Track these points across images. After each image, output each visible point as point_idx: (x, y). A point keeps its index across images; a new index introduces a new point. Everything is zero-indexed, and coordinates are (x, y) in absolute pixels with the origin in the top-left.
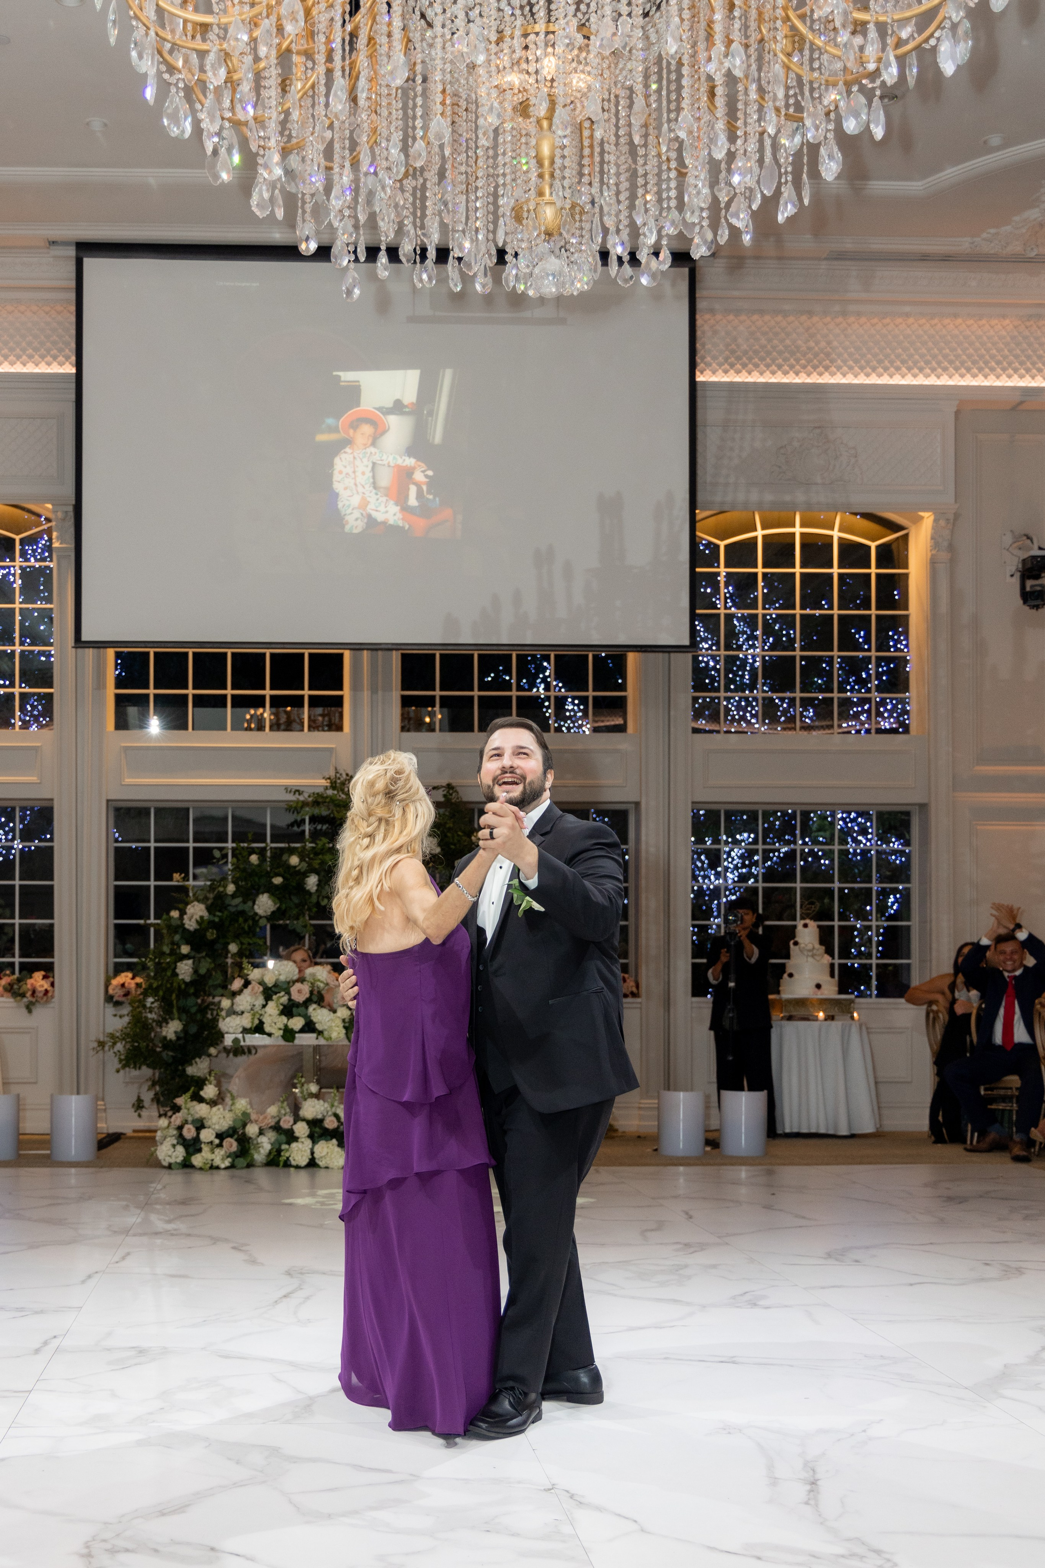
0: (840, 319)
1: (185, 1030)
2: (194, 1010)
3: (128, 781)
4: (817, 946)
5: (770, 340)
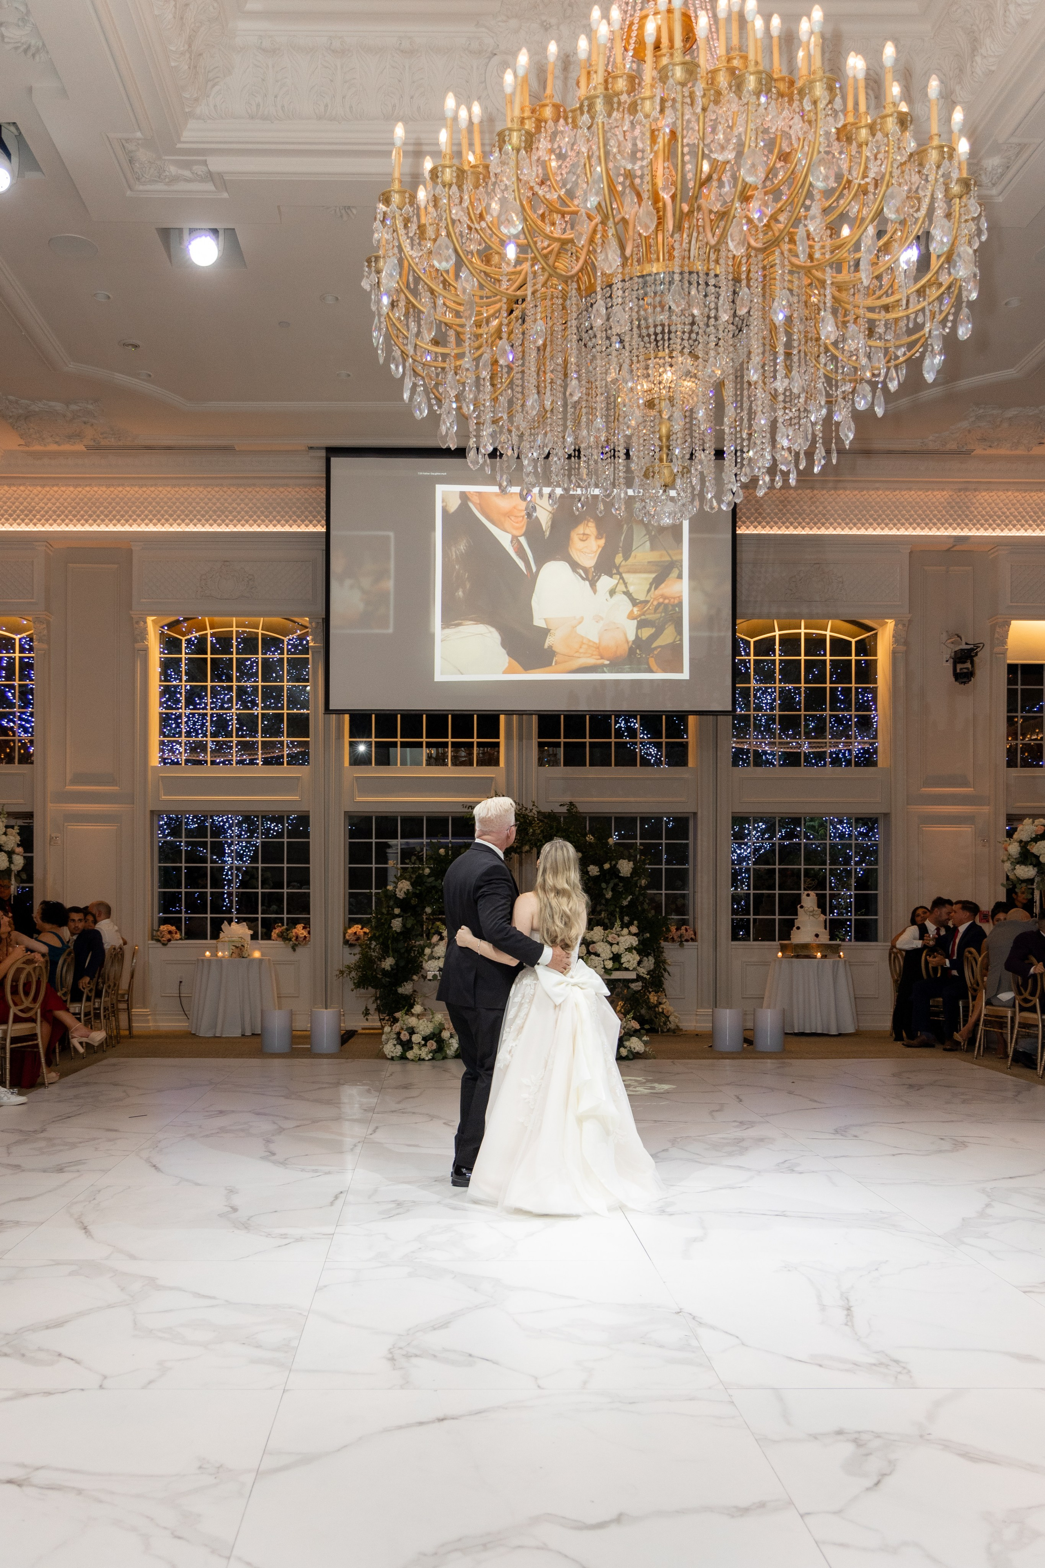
1: (397, 964)
2: (403, 951)
3: (359, 799)
4: (816, 909)
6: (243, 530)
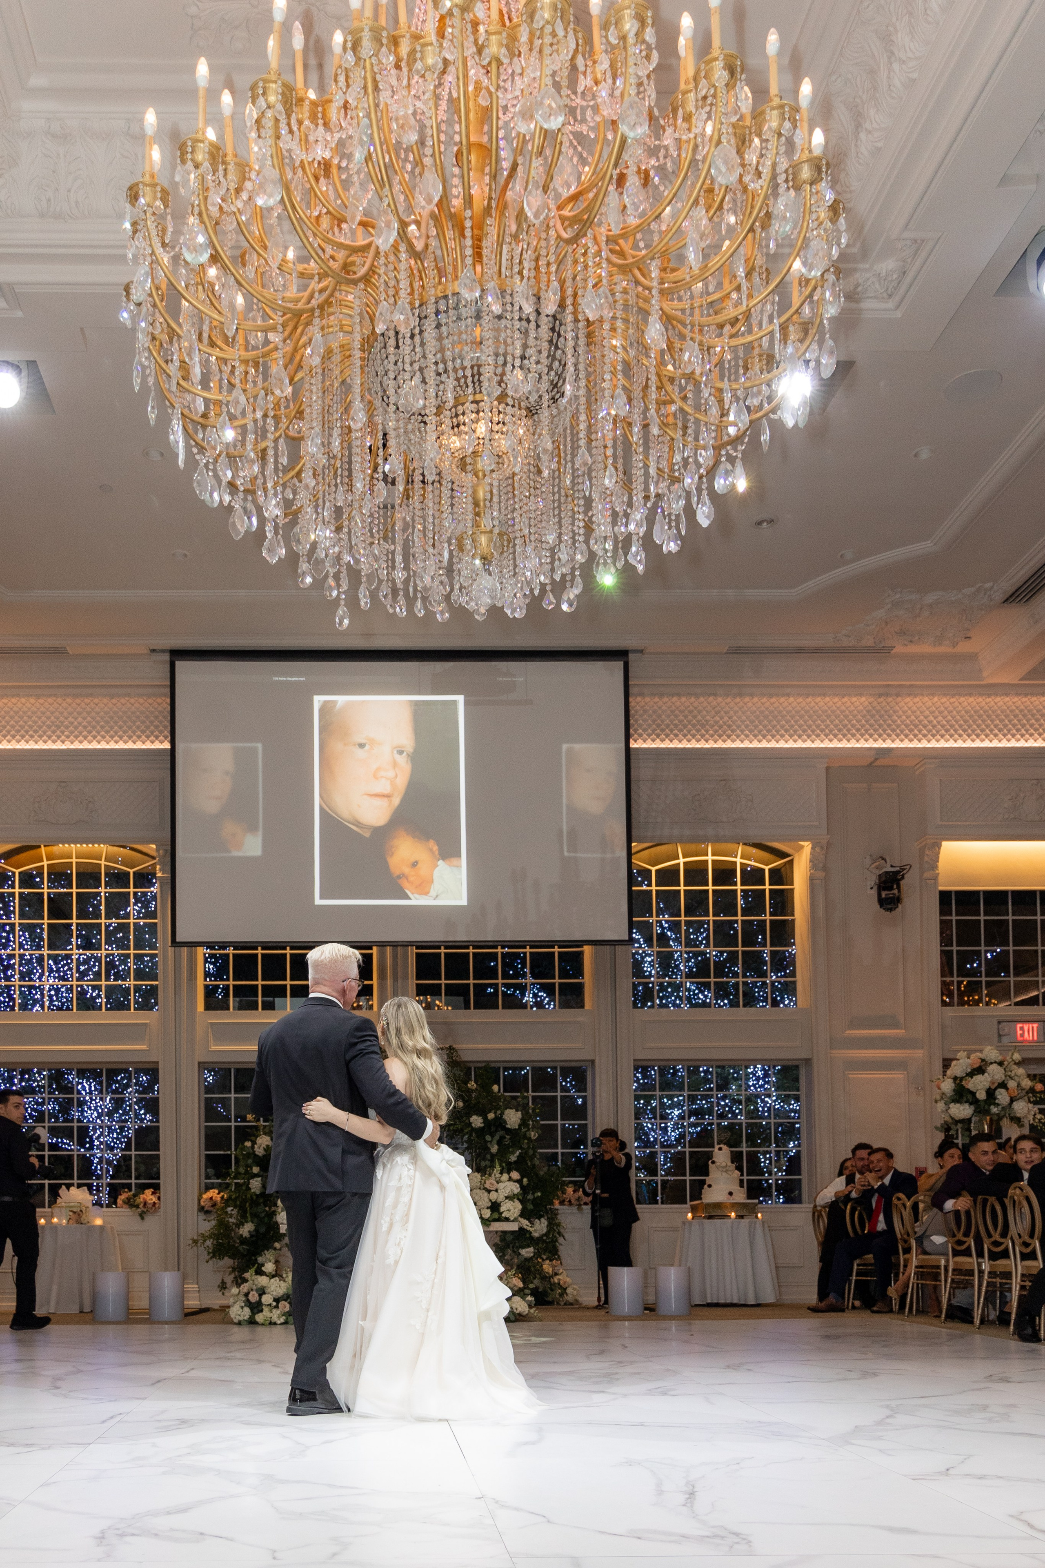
0: (738, 700)
1: (256, 1230)
2: (262, 1215)
3: (214, 1048)
4: (729, 1164)
5: (686, 717)
6: (81, 747)
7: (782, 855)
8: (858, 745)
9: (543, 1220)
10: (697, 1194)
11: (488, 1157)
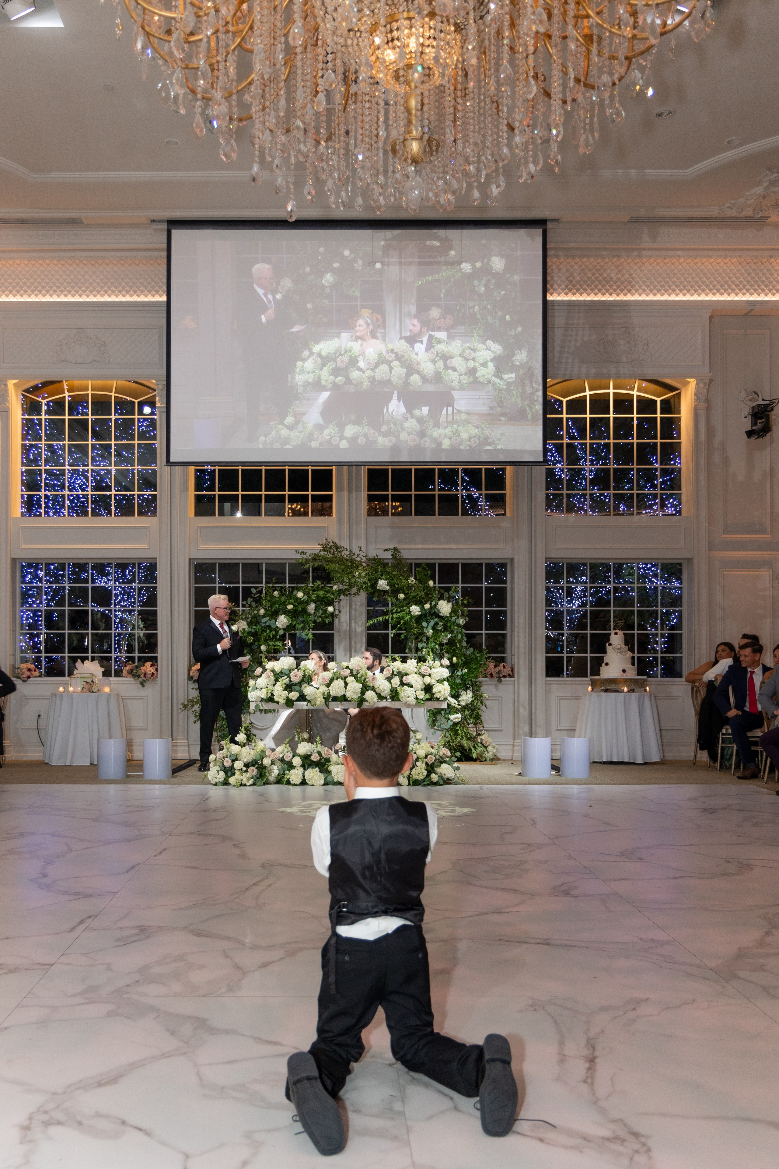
0: (637, 260)
3: (202, 547)
4: (623, 646)
5: (593, 274)
7: (672, 389)
8: (737, 298)
9: (468, 691)
10: (596, 672)
11: (424, 639)
